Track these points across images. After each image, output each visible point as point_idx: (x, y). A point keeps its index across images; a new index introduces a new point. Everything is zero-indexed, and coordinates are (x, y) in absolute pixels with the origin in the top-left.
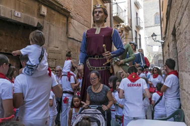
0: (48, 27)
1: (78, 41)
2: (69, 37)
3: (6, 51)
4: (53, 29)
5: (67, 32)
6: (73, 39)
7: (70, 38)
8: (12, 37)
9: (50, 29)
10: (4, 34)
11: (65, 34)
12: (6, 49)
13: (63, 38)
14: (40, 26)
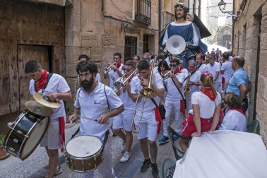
0: (79, 4)
1: (116, 19)
2: (106, 14)
3: (32, 41)
4: (84, 6)
5: (103, 9)
6: (111, 17)
7: (107, 17)
8: (36, 23)
9: (81, 7)
10: (27, 19)
11: (100, 11)
12: (31, 39)
13: (98, 18)
14: (69, 4)
